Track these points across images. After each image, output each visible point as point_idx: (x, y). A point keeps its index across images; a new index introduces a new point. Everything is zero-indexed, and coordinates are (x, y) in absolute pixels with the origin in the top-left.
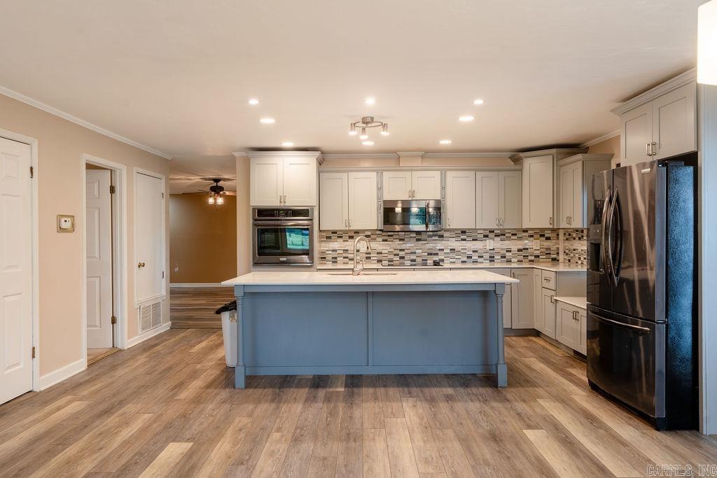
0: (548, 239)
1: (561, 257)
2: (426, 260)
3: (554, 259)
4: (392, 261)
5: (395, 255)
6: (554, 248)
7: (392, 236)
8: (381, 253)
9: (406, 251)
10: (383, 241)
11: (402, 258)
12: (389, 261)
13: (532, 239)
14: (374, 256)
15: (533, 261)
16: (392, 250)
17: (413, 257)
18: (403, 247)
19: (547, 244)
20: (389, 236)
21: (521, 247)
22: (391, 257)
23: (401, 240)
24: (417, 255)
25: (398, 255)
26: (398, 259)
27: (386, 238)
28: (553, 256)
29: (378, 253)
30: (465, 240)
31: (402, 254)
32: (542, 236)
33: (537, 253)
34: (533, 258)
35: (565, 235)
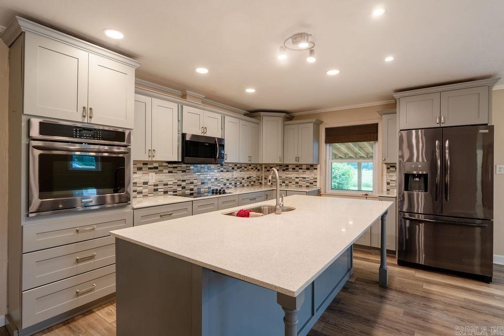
0: (258, 170)
1: (263, 181)
2: (200, 188)
3: (261, 183)
4: (176, 192)
5: (178, 185)
7: (176, 167)
8: (167, 185)
9: (187, 182)
10: (169, 172)
11: (184, 188)
12: (174, 192)
13: (252, 170)
14: (161, 188)
16: (176, 181)
17: (191, 187)
18: (185, 178)
19: (259, 173)
20: (174, 168)
21: (248, 176)
22: (175, 187)
23: (184, 171)
24: (194, 184)
25: (181, 185)
26: (181, 189)
27: (171, 169)
28: (260, 181)
29: (165, 185)
30: (222, 171)
31: (183, 184)
32: (256, 168)
33: (255, 179)
35: (266, 168)
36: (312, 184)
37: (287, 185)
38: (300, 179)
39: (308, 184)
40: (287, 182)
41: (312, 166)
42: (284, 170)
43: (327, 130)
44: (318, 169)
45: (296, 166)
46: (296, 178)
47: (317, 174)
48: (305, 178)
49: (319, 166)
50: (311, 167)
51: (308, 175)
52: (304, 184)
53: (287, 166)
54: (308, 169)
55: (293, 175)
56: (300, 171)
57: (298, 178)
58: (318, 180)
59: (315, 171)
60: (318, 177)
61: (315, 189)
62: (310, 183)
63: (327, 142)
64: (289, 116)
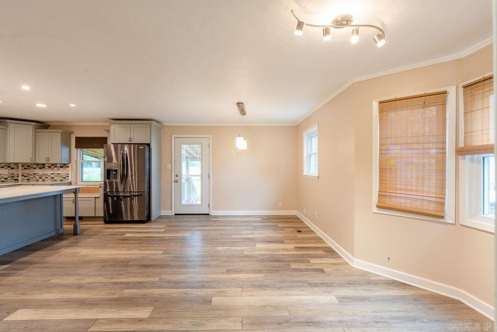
0: (13, 168)
1: (20, 178)
3: (16, 180)
6: (16, 174)
13: (3, 168)
15: (3, 181)
19: (12, 171)
28: (15, 178)
32: (9, 167)
33: (6, 176)
34: (3, 180)
35: (23, 166)
36: (65, 178)
37: (43, 180)
38: (55, 175)
39: (62, 179)
40: (43, 178)
41: (65, 164)
42: (40, 168)
43: (77, 138)
44: (70, 167)
45: (52, 165)
46: (52, 174)
47: (69, 171)
48: (59, 174)
49: (70, 165)
50: (64, 166)
51: (62, 172)
52: (58, 178)
53: (44, 164)
54: (61, 167)
55: (49, 172)
56: (55, 169)
57: (53, 174)
58: (70, 176)
59: (67, 168)
60: (70, 173)
61: (67, 181)
62: (64, 178)
63: (77, 147)
64: (42, 125)
